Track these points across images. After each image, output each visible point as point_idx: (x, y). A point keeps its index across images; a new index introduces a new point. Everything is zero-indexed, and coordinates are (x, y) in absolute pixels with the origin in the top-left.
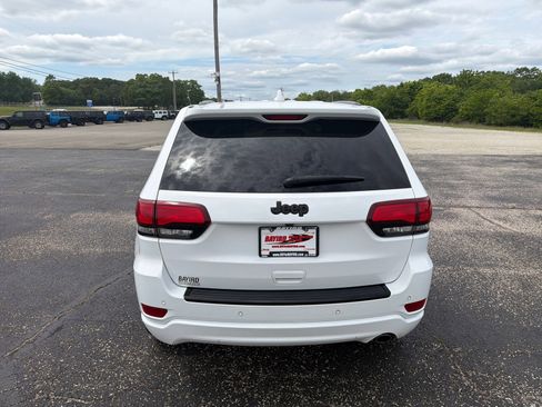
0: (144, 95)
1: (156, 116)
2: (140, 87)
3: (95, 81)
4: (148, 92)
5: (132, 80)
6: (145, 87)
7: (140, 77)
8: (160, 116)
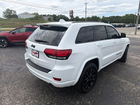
0: (127, 20)
1: (126, 26)
2: (126, 18)
3: (114, 17)
4: (128, 19)
5: (124, 16)
6: (127, 18)
7: (127, 15)
8: (128, 26)
